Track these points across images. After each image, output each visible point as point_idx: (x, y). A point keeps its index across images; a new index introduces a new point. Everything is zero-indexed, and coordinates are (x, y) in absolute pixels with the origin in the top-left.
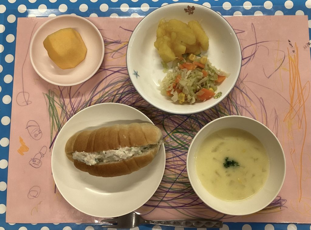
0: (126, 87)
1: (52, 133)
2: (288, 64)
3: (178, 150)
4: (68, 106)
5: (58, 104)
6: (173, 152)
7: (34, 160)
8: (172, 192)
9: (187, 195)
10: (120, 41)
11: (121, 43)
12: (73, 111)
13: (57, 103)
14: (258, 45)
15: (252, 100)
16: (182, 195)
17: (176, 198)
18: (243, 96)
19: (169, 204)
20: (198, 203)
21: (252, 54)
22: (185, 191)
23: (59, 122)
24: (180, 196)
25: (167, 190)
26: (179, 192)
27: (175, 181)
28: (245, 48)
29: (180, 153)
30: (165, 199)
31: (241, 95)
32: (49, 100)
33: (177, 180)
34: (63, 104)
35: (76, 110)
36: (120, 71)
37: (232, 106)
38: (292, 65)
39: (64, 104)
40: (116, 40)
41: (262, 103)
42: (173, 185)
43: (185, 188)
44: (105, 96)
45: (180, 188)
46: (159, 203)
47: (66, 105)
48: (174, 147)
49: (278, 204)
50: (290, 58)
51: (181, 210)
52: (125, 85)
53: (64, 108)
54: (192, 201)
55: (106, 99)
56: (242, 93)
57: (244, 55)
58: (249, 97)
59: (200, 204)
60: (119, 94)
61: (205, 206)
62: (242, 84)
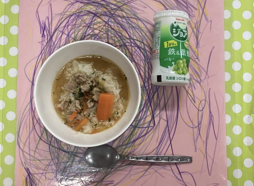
10: (199, 48)
11: (196, 48)
12: (128, 2)
15: (136, 181)
18: (142, 172)
20: (35, 124)
21: (186, 183)
28: (192, 176)
31: (143, 170)
35: (129, 4)
40: (200, 43)
44: (142, 33)
51: (28, 107)
54: (37, 120)
55: (139, 34)
56: (145, 171)
57: (185, 174)
58: (140, 178)
59: (34, 126)
60: (144, 46)
61: (32, 131)
62: (154, 172)
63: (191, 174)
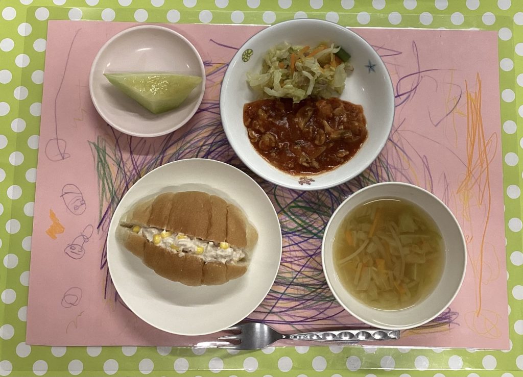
0: (218, 134)
1: (102, 205)
2: (466, 105)
3: (297, 233)
4: (127, 163)
5: (113, 159)
6: (288, 237)
7: (72, 246)
8: (286, 299)
9: (309, 304)
10: (210, 61)
11: (211, 66)
12: (135, 169)
13: (110, 157)
14: (422, 74)
15: (411, 160)
16: (302, 303)
17: (292, 308)
18: (397, 151)
19: (281, 318)
20: (326, 317)
21: (413, 88)
22: (307, 298)
23: (113, 187)
24: (298, 305)
25: (279, 296)
26: (297, 299)
27: (292, 282)
28: (402, 79)
29: (300, 239)
30: (275, 310)
31: (394, 150)
32: (98, 152)
33: (295, 281)
34: (120, 160)
35: (139, 169)
36: (210, 109)
37: (381, 167)
38: (471, 107)
39: (122, 159)
41: (426, 164)
42: (288, 289)
43: (306, 294)
44: (185, 148)
45: (299, 293)
46: (267, 316)
47: (124, 160)
48: (291, 229)
49: (445, 319)
50: (469, 96)
51: (300, 327)
52: (216, 131)
53: (121, 165)
54: (319, 313)
55: (188, 153)
56: (397, 147)
57: (400, 90)
58: (407, 155)
59: (329, 317)
60: (207, 144)
61: (335, 320)
62: (397, 134)
63: (400, 80)
